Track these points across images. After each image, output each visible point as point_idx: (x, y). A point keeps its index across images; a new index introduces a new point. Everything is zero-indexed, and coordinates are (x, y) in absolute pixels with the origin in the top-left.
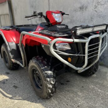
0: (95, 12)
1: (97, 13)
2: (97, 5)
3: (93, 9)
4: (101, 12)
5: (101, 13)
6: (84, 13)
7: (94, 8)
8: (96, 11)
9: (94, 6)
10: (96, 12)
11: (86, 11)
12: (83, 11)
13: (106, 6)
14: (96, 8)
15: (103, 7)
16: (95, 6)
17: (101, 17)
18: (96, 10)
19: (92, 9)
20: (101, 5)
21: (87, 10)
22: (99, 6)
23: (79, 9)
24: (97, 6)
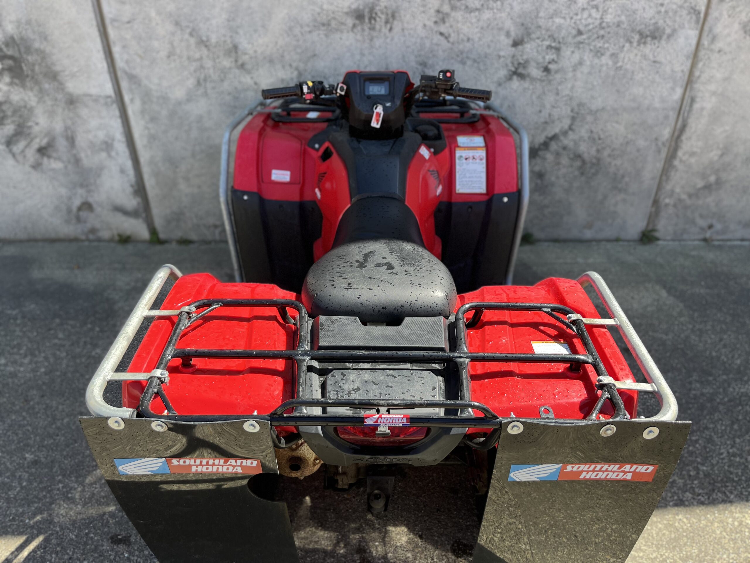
0: (437, 38)
1: (449, 45)
2: (446, 8)
3: (430, 23)
4: (468, 40)
5: (468, 45)
6: (377, 43)
7: (436, 22)
8: (441, 34)
9: (432, 12)
10: (442, 38)
11: (391, 29)
12: (373, 29)
13: (487, 15)
14: (443, 21)
15: (474, 20)
16: (438, 11)
17: (469, 63)
18: (443, 28)
19: (425, 25)
20: (468, 9)
21: (397, 26)
22: (458, 15)
23: (350, 21)
24: (447, 15)
